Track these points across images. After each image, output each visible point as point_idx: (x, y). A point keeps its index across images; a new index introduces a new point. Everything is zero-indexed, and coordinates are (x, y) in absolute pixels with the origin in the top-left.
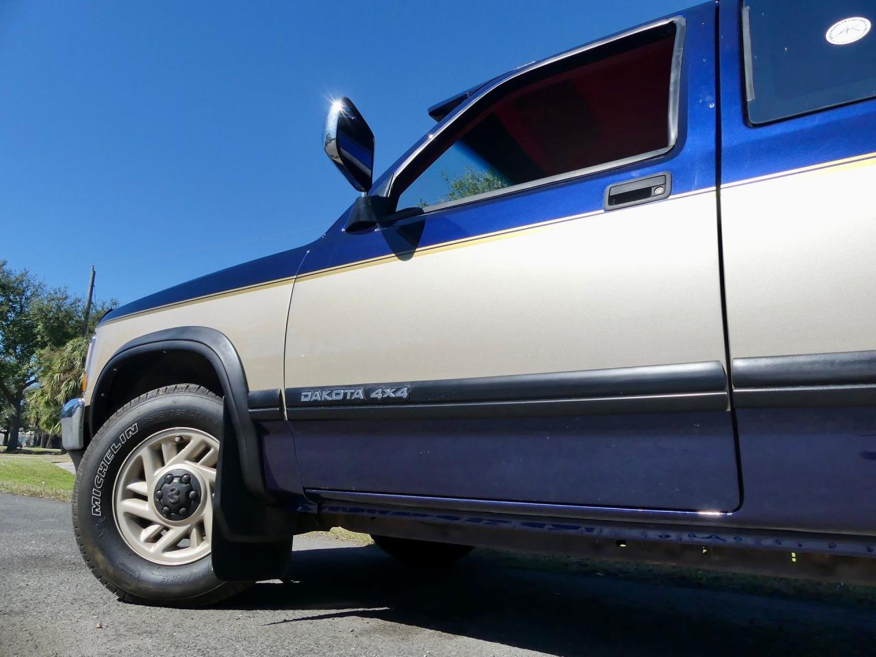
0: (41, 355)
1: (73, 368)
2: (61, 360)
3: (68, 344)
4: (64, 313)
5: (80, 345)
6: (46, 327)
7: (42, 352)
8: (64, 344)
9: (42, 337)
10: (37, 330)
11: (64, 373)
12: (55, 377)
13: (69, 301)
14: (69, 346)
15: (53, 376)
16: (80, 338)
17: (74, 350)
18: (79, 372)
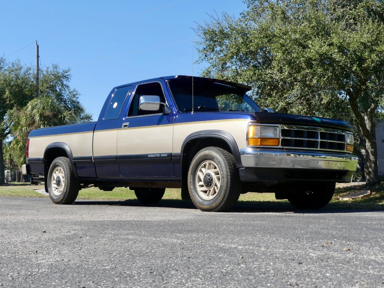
0: (12, 114)
1: (34, 122)
2: (26, 117)
3: (28, 105)
4: (21, 80)
5: (36, 105)
6: (11, 93)
7: (12, 111)
8: (25, 104)
9: (10, 101)
10: (5, 96)
11: (29, 126)
12: (23, 129)
13: (22, 71)
14: (29, 105)
15: (22, 129)
16: (35, 99)
17: (33, 109)
18: (39, 125)
